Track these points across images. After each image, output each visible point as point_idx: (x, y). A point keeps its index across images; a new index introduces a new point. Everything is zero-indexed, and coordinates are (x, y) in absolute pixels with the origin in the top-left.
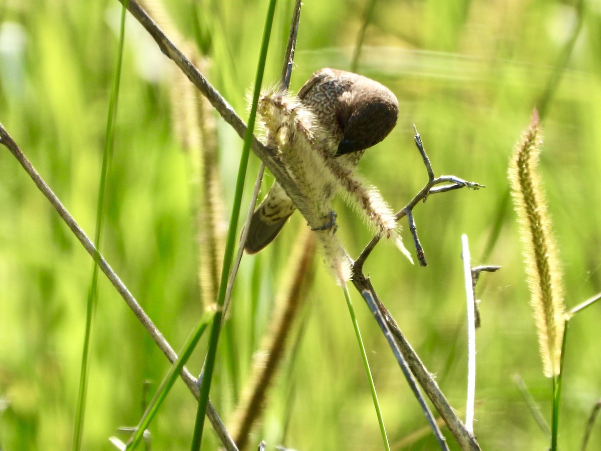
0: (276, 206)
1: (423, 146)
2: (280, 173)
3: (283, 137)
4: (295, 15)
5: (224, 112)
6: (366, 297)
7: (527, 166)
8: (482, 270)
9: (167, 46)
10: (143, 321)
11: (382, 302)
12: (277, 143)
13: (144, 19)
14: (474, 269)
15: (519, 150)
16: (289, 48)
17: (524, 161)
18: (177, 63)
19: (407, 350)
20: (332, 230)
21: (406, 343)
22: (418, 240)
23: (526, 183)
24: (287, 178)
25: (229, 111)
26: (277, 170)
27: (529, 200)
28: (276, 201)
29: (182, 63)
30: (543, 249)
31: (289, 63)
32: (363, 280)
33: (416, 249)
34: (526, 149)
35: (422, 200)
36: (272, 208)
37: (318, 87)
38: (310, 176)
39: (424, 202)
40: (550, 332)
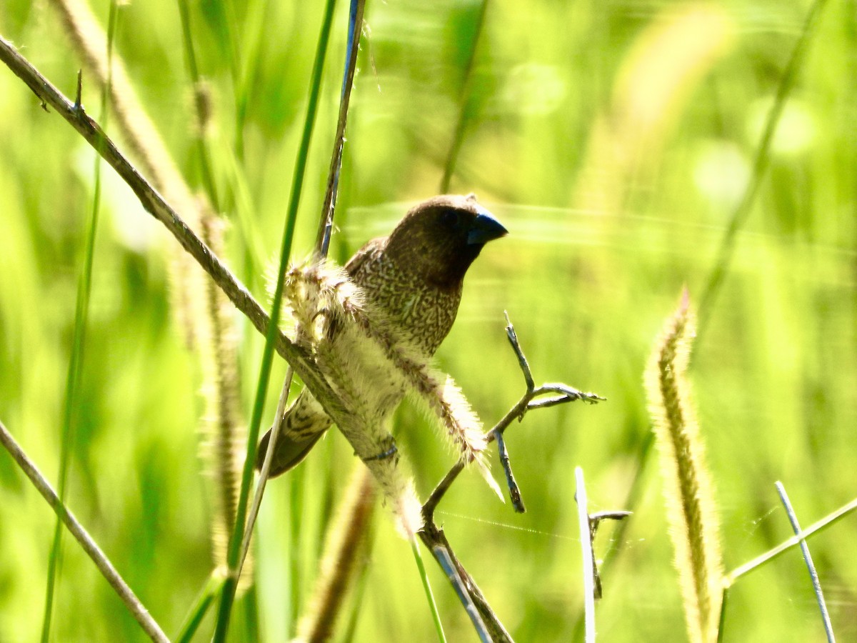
0: (307, 418)
1: (518, 341)
2: (315, 380)
3: (319, 331)
4: (335, 156)
5: (234, 295)
6: (438, 556)
7: (672, 367)
8: (604, 517)
9: (153, 201)
10: (121, 592)
11: (460, 563)
12: (311, 339)
13: (119, 162)
14: (592, 517)
15: (661, 344)
16: (327, 203)
17: (669, 361)
18: (167, 224)
19: (497, 631)
20: (394, 460)
21: (496, 622)
22: (512, 475)
23: (670, 393)
24: (325, 388)
25: (241, 294)
26: (310, 376)
27: (674, 416)
28: (307, 412)
29: (175, 225)
30: (693, 487)
31: (327, 225)
32: (434, 533)
33: (509, 488)
34: (671, 344)
35: (517, 418)
36: (302, 420)
37: (367, 266)
38: (359, 385)
39: (520, 421)
40: (702, 605)
